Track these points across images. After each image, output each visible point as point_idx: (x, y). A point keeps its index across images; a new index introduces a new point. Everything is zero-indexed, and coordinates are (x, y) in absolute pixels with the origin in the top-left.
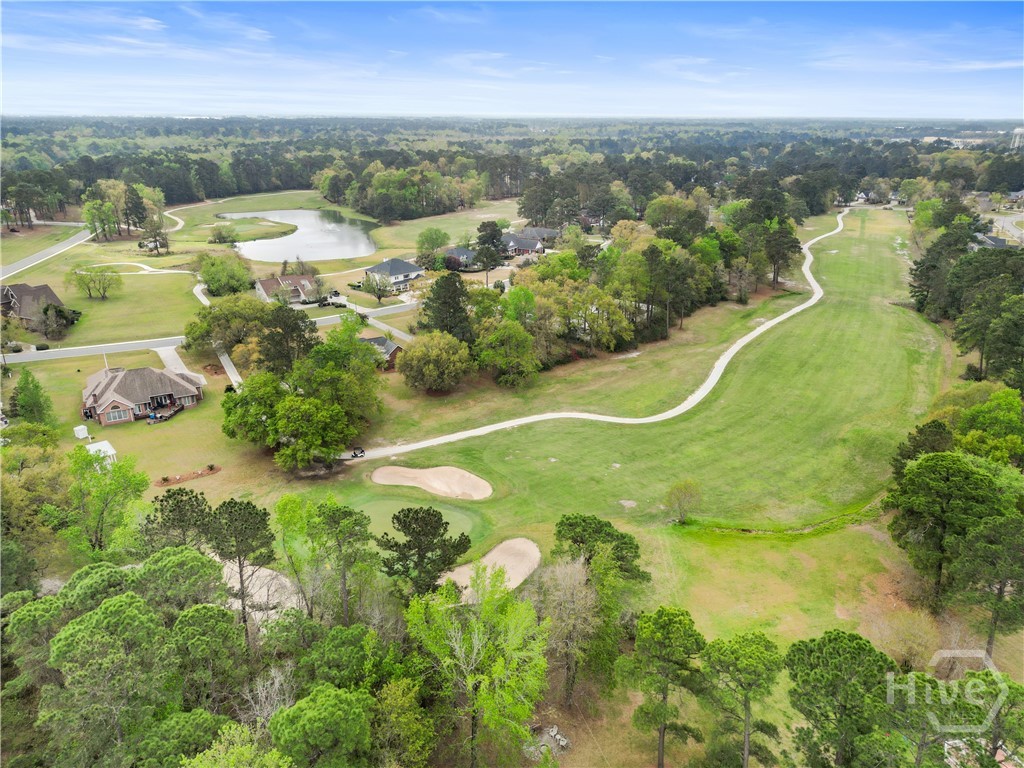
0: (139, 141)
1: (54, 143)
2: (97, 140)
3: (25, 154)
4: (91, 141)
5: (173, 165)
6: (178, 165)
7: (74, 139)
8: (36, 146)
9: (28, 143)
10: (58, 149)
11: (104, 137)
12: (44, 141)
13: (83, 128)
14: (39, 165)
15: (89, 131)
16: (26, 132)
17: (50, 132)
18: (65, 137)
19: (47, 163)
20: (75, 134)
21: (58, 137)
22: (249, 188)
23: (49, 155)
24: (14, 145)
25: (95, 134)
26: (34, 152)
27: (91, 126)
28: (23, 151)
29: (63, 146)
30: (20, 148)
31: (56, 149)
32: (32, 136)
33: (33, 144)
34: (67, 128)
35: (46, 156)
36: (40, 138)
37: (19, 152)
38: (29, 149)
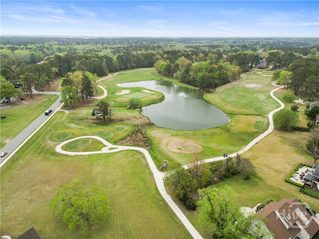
0: (75, 47)
1: (44, 47)
2: (60, 46)
3: (33, 52)
4: (58, 47)
5: (96, 59)
6: (98, 59)
7: (51, 46)
8: (38, 49)
9: (35, 48)
10: (46, 50)
11: (62, 45)
12: (41, 46)
13: (54, 42)
14: (39, 57)
15: (56, 43)
16: (35, 43)
17: (43, 43)
18: (48, 45)
19: (42, 55)
20: (51, 44)
21: (46, 45)
22: (124, 68)
23: (42, 52)
24: (30, 49)
25: (58, 44)
26: (37, 51)
27: (57, 41)
28: (33, 51)
29: (48, 49)
30: (32, 50)
31: (45, 50)
32: (37, 45)
33: (37, 48)
34: (49, 42)
35: (41, 53)
36: (39, 46)
37: (32, 51)
38: (35, 50)
